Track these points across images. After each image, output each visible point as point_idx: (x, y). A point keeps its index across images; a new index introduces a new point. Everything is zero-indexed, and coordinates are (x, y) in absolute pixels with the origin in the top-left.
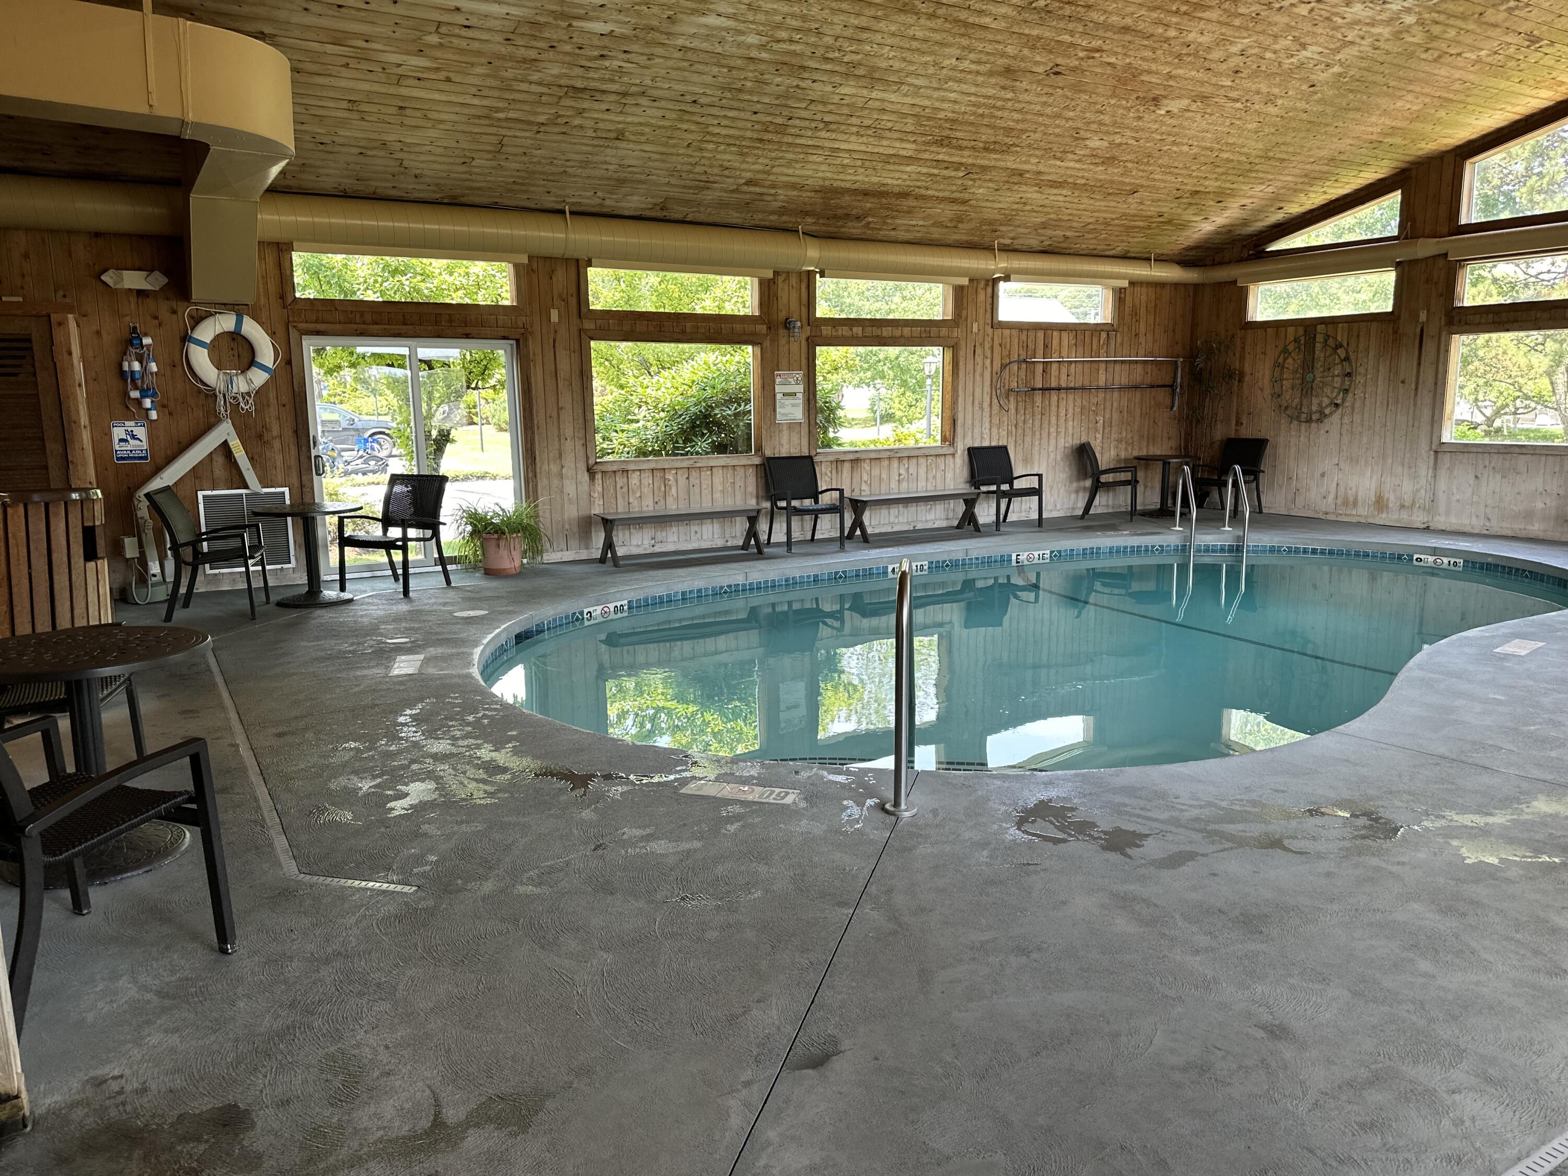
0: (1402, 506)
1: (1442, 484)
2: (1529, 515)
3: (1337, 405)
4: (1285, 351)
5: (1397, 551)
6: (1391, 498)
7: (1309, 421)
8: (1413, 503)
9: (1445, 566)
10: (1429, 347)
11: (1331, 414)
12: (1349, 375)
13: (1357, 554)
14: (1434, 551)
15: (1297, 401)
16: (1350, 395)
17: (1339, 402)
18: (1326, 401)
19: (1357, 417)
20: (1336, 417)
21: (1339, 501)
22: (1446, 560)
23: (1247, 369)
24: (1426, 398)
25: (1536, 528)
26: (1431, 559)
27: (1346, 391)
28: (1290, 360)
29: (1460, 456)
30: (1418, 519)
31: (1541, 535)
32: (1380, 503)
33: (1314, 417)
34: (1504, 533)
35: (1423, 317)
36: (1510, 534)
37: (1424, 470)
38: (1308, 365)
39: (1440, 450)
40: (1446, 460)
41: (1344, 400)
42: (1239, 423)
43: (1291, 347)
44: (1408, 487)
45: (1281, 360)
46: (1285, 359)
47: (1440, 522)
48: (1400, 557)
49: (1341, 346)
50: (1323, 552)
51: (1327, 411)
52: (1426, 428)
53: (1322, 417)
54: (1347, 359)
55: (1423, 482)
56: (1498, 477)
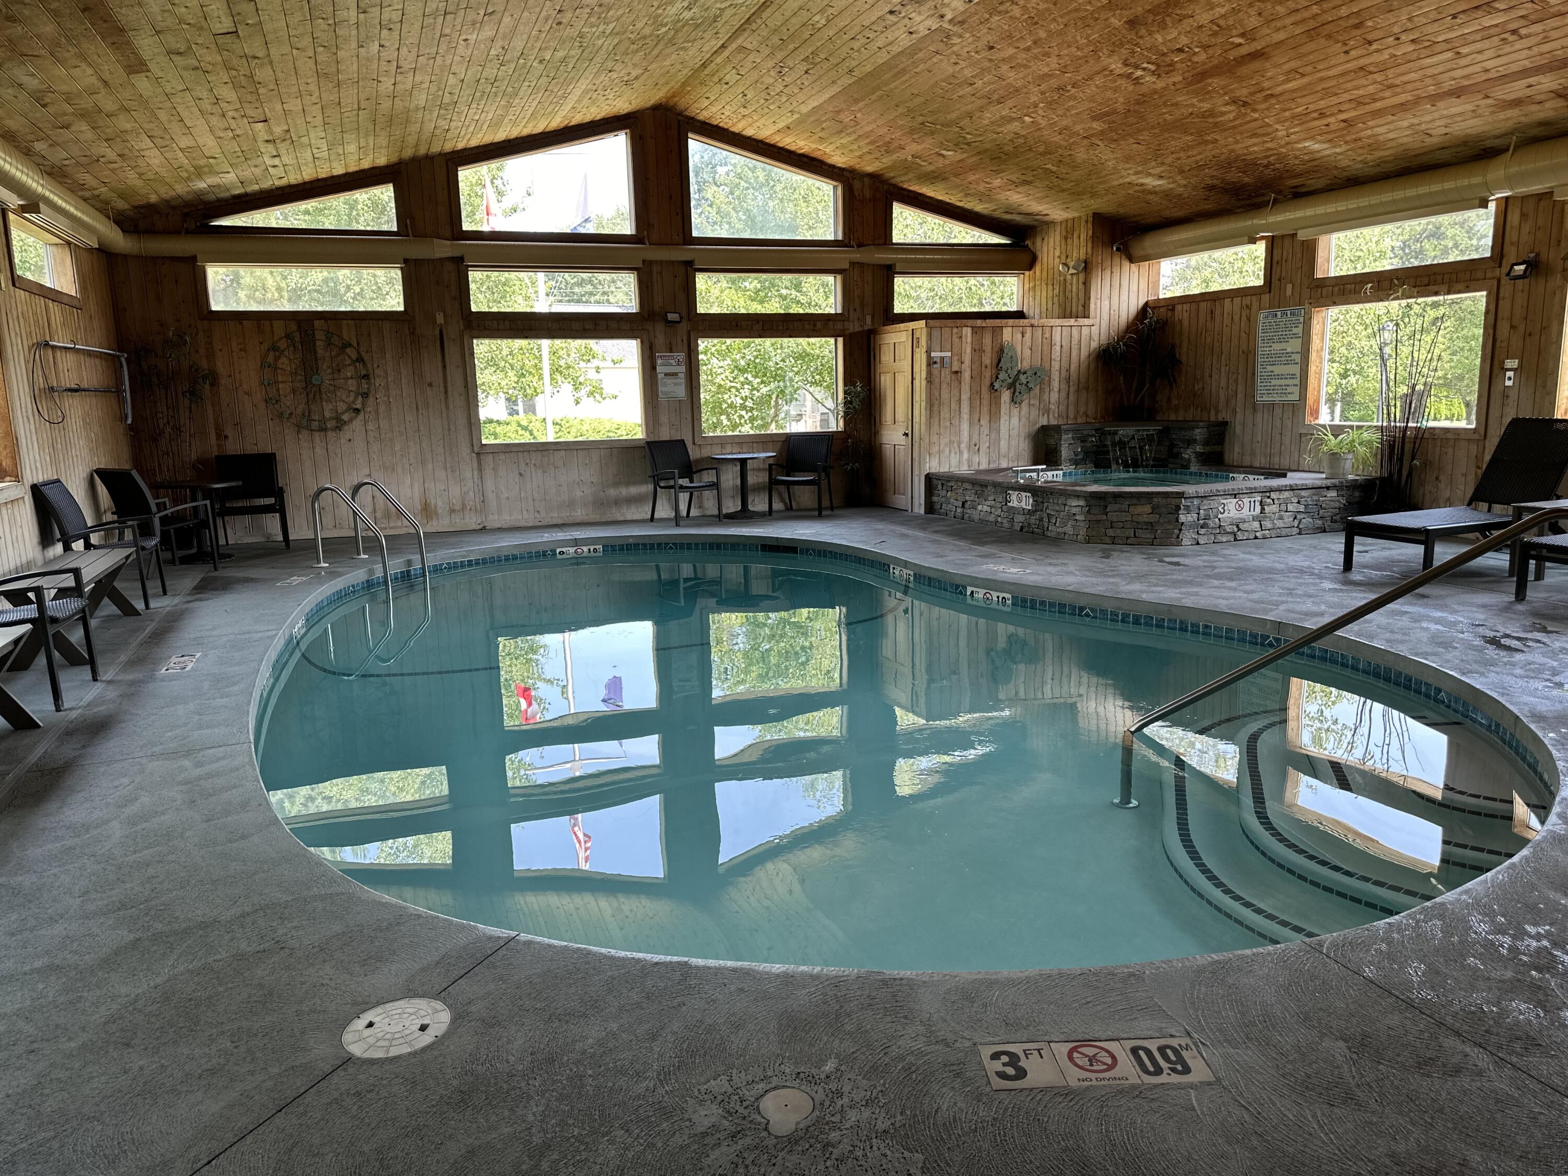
0: (452, 511)
1: (489, 484)
3: (357, 411)
4: (274, 348)
5: (541, 549)
6: (440, 504)
7: (323, 429)
8: (463, 508)
9: (585, 554)
10: (452, 350)
11: (351, 420)
12: (366, 377)
13: (507, 558)
14: (576, 542)
15: (301, 407)
16: (371, 399)
17: (359, 406)
18: (342, 407)
19: (383, 423)
20: (358, 423)
21: (379, 515)
22: (585, 549)
23: (221, 368)
24: (457, 400)
26: (572, 550)
27: (365, 395)
28: (284, 360)
29: (502, 456)
30: (472, 522)
32: (427, 510)
33: (329, 425)
35: (440, 319)
37: (469, 472)
38: (309, 366)
39: (482, 452)
40: (488, 460)
41: (364, 405)
42: (221, 436)
43: (283, 344)
44: (455, 491)
45: (270, 359)
46: (277, 359)
47: (494, 521)
48: (544, 554)
49: (350, 345)
51: (345, 417)
52: (463, 433)
53: (340, 425)
54: (360, 359)
55: (470, 484)
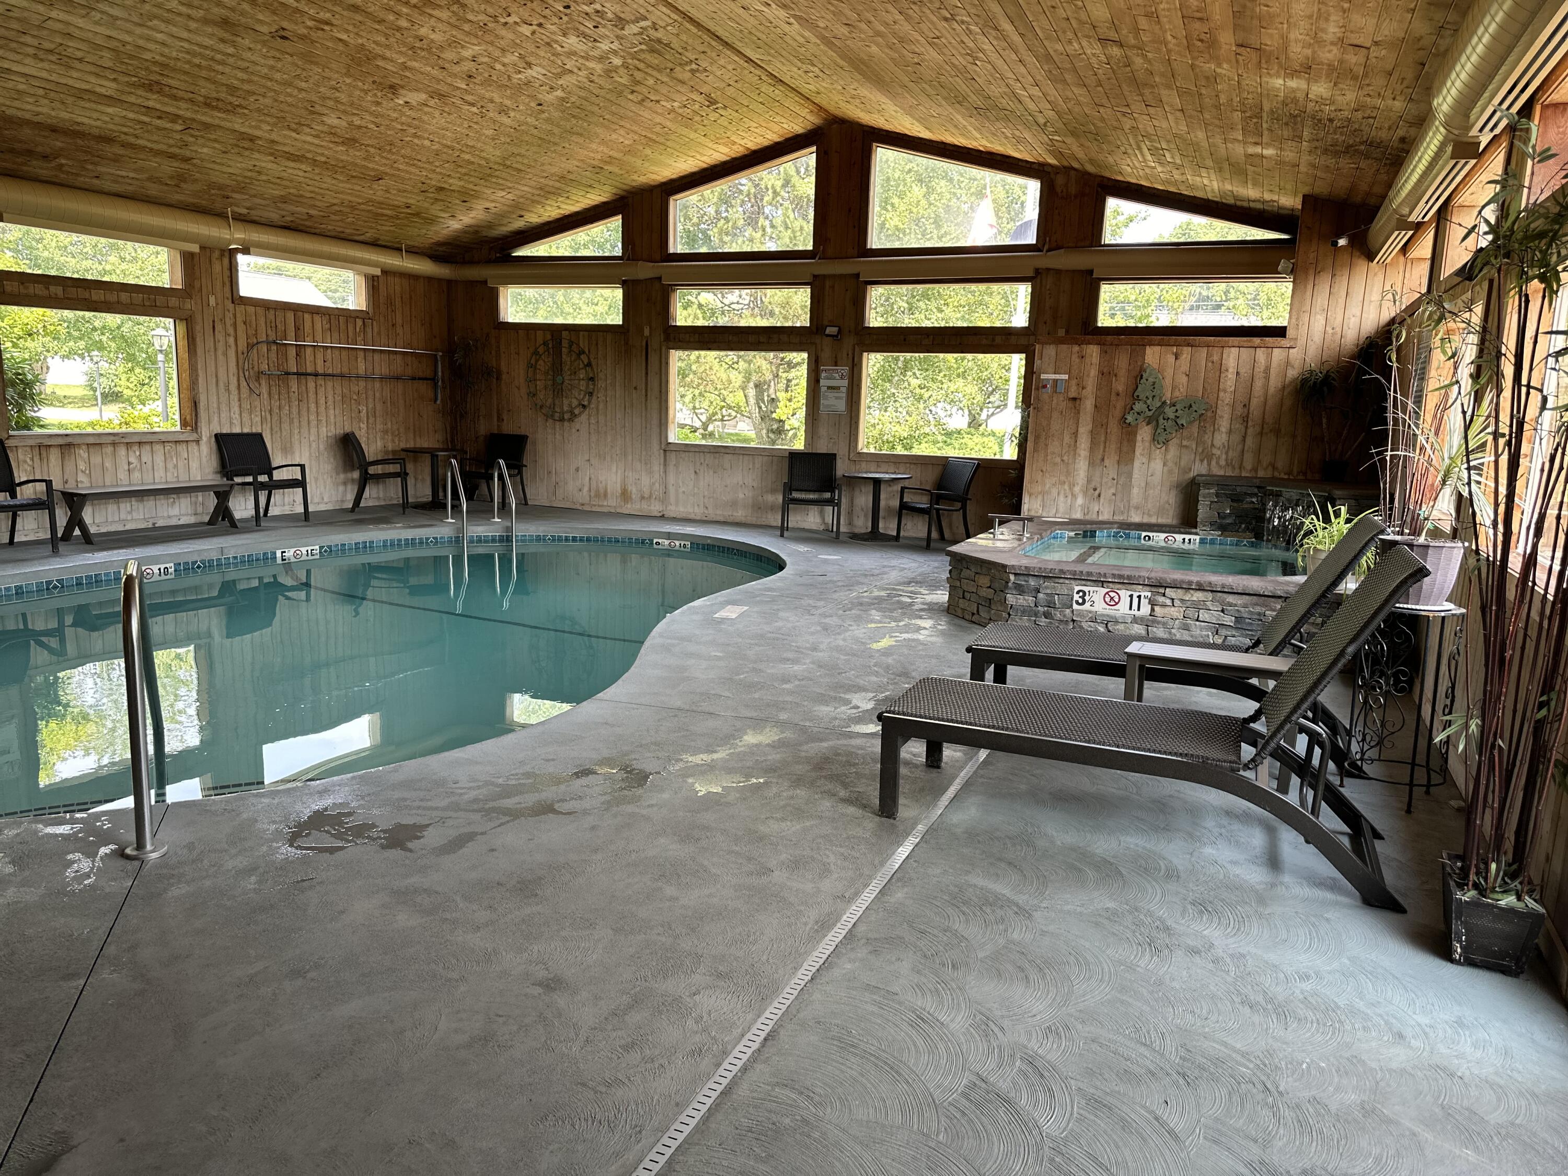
0: (643, 498)
1: (671, 479)
2: (734, 504)
3: (584, 406)
4: (536, 353)
5: (641, 536)
6: (633, 489)
7: (562, 420)
8: (650, 497)
9: (677, 548)
10: (653, 358)
11: (580, 414)
12: (592, 379)
13: (610, 540)
14: (669, 536)
15: (550, 401)
16: (594, 398)
17: (586, 403)
18: (575, 403)
19: (601, 418)
20: (584, 417)
21: (592, 494)
22: (677, 543)
23: (504, 368)
24: (654, 404)
25: (740, 514)
26: (667, 542)
27: (591, 394)
28: (541, 362)
29: (683, 455)
30: (655, 508)
31: (743, 520)
32: (625, 495)
33: (566, 416)
34: (719, 518)
35: (647, 332)
36: (722, 519)
37: (657, 467)
38: (557, 368)
39: (668, 449)
40: (672, 457)
41: (589, 402)
42: (500, 419)
43: (541, 350)
44: (645, 481)
45: (533, 361)
46: (537, 361)
47: (672, 511)
48: (643, 542)
49: (584, 352)
50: (581, 539)
51: (577, 411)
52: (655, 430)
53: (573, 417)
54: (589, 365)
55: (657, 476)
56: (711, 473)
